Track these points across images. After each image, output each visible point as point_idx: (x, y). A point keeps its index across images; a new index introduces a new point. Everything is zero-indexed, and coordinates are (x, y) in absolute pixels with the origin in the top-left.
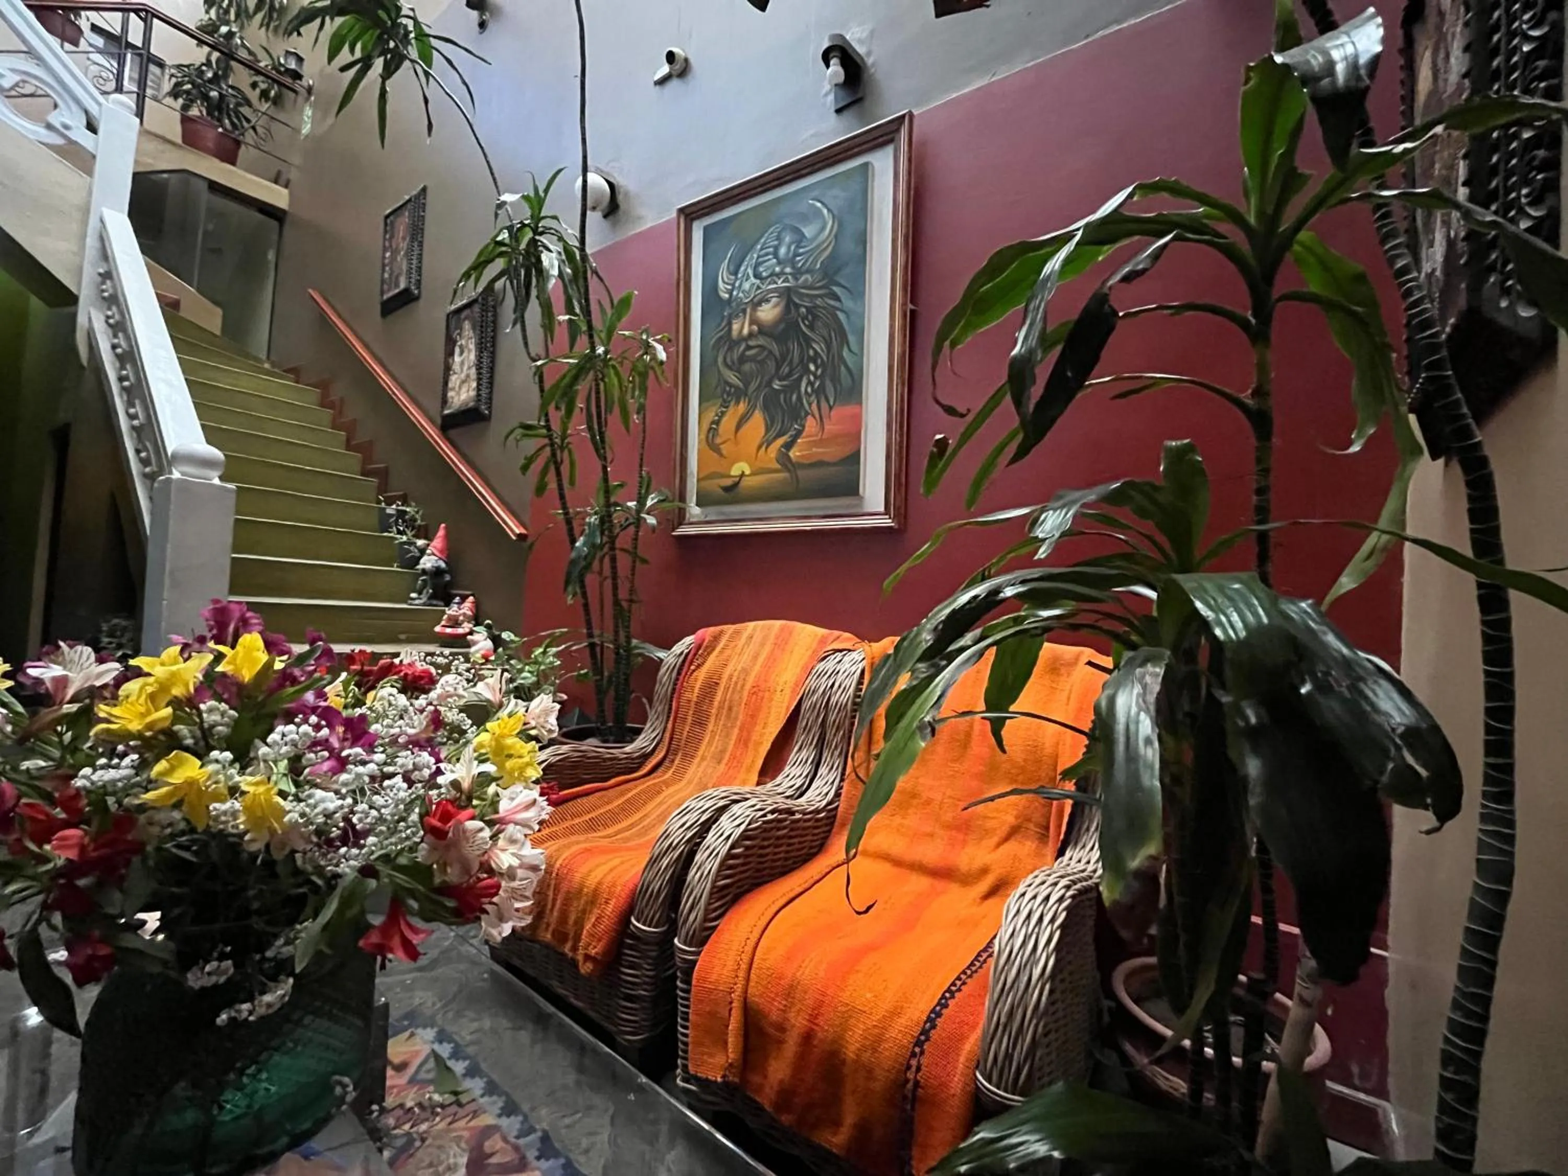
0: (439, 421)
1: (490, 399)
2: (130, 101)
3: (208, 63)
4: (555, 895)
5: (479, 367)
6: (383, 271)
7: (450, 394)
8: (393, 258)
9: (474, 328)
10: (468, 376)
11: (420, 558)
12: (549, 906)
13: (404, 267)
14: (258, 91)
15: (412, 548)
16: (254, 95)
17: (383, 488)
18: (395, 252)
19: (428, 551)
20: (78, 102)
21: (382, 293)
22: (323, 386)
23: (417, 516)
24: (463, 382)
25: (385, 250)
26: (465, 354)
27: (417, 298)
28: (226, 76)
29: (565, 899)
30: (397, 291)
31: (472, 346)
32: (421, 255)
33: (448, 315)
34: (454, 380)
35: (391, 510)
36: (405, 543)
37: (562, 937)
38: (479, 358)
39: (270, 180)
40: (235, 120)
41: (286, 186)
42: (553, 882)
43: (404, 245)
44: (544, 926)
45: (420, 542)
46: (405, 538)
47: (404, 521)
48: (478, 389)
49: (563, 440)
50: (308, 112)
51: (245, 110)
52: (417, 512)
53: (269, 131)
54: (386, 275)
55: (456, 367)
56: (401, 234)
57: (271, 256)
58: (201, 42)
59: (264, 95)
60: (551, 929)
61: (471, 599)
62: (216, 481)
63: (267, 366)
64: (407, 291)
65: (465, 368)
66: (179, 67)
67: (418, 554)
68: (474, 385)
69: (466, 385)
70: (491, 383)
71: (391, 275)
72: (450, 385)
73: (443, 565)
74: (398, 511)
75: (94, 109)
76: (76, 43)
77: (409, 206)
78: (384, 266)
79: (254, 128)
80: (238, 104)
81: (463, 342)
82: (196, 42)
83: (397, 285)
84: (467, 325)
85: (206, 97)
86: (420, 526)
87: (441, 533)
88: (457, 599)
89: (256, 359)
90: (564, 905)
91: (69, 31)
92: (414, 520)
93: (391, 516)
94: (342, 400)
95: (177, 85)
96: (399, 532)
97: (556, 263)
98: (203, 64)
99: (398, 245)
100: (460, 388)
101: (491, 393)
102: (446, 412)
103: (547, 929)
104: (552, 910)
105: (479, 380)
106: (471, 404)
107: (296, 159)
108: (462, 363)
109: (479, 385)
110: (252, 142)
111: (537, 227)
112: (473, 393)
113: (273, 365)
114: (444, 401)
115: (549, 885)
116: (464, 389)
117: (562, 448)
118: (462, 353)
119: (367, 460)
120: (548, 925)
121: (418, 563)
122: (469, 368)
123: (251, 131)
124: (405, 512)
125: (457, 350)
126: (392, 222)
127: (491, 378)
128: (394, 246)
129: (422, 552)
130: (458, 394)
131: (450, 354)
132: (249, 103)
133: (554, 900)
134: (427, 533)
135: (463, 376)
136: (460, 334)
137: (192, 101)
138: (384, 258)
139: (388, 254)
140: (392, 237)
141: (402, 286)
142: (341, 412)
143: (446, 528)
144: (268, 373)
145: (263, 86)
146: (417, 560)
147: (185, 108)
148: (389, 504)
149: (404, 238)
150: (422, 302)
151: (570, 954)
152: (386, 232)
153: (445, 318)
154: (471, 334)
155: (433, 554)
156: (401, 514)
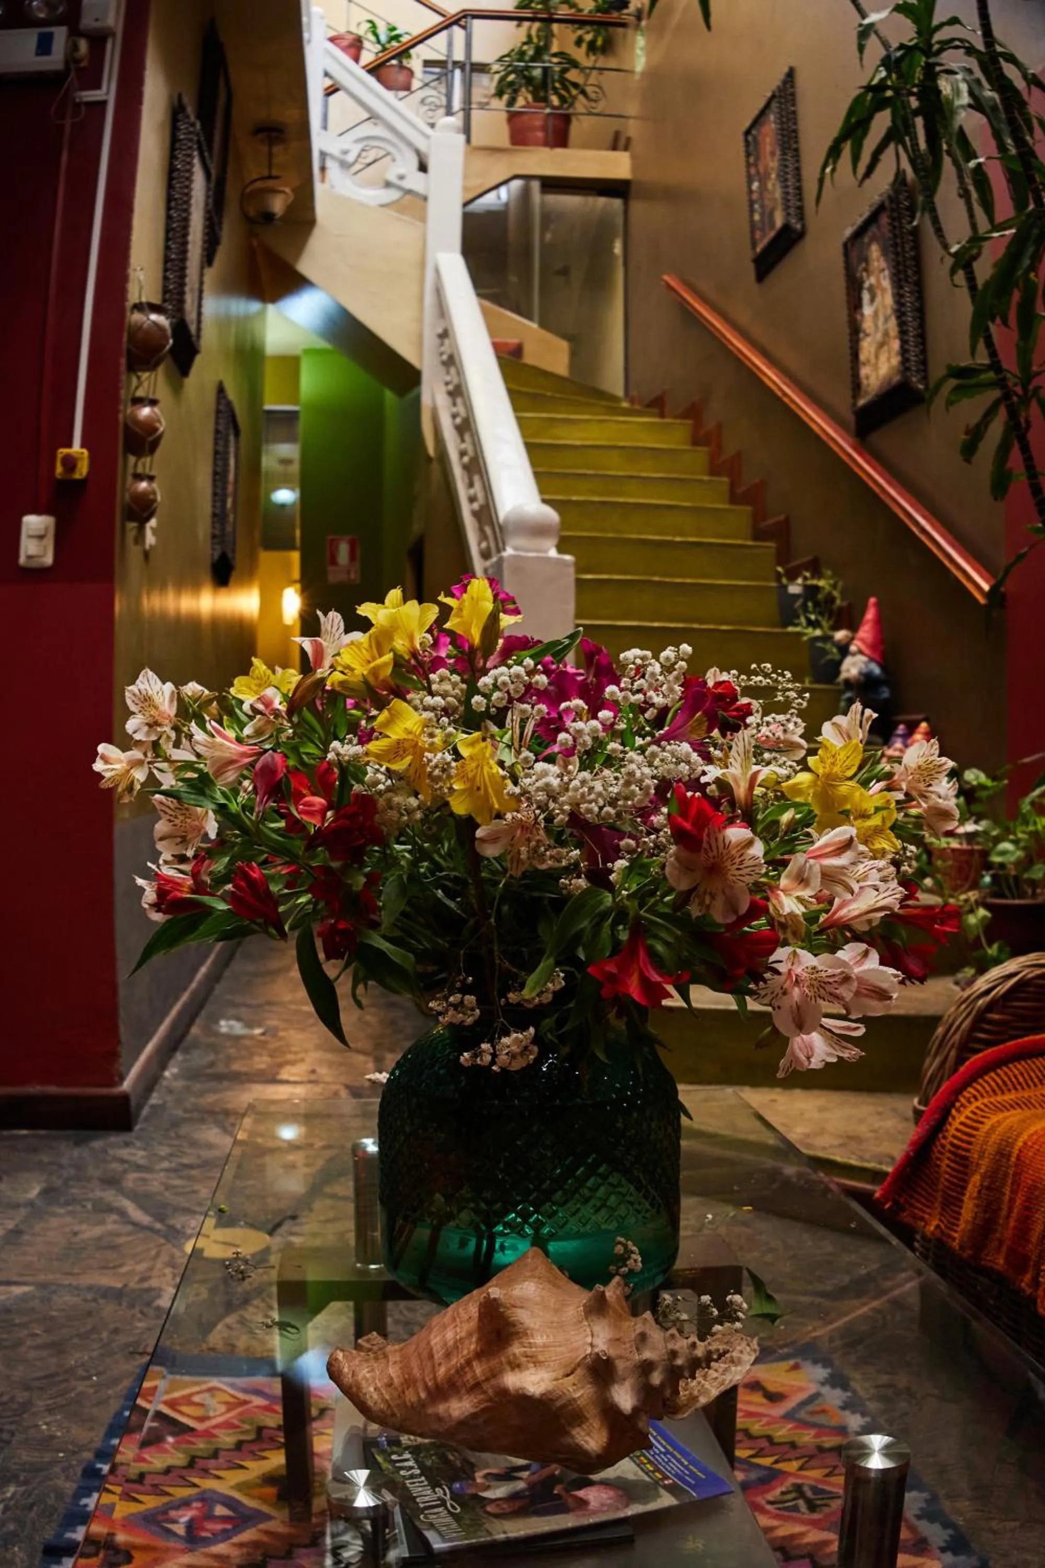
0: (851, 419)
1: (924, 362)
2: (456, 121)
3: (529, 41)
4: (1014, 1192)
5: (900, 314)
6: (752, 211)
7: (864, 371)
8: (763, 187)
9: (884, 253)
10: (886, 334)
11: (840, 663)
12: (1004, 1213)
13: (778, 194)
14: (584, 46)
15: (828, 646)
16: (579, 54)
17: (783, 557)
18: (763, 179)
19: (853, 648)
20: (409, 144)
21: (754, 244)
22: (693, 412)
23: (836, 594)
24: (881, 345)
25: (750, 182)
26: (878, 299)
27: (801, 235)
28: (547, 47)
29: (1028, 1200)
30: (772, 234)
31: (886, 283)
32: (798, 169)
33: (845, 245)
34: (867, 347)
35: (795, 589)
36: (817, 639)
37: (1019, 1261)
38: (899, 298)
39: (607, 149)
40: (563, 92)
41: (626, 149)
42: (1011, 1172)
43: (773, 164)
44: (996, 1243)
45: (840, 635)
46: (818, 632)
47: (816, 604)
48: (904, 351)
49: (1025, 388)
50: (641, 41)
51: (573, 75)
52: (834, 586)
53: (600, 87)
54: (757, 217)
55: (867, 325)
56: (768, 148)
57: (618, 248)
58: (520, 20)
59: (592, 47)
60: (1004, 1249)
61: (924, 725)
62: (553, 553)
63: (625, 405)
64: (786, 228)
65: (881, 319)
66: (500, 60)
67: (837, 657)
68: (896, 345)
69: (886, 348)
70: (922, 337)
71: (762, 215)
72: (863, 357)
73: (877, 670)
74: (806, 588)
75: (422, 145)
76: (407, 87)
77: (774, 105)
78: (751, 203)
79: (583, 92)
80: (564, 71)
81: (873, 280)
82: (515, 23)
83: (772, 224)
84: (875, 251)
85: (529, 80)
86: (840, 609)
87: (870, 615)
88: (901, 729)
89: (613, 398)
90: (1027, 1208)
91: (401, 78)
92: (830, 599)
93: (796, 597)
94: (719, 426)
95: (502, 80)
96: (810, 623)
97: (964, 87)
98: (524, 44)
99: (766, 167)
100: (877, 357)
101: (924, 352)
102: (861, 402)
103: (998, 1250)
104: (1008, 1217)
105: (903, 333)
106: (897, 379)
107: (632, 108)
108: (876, 314)
109: (904, 342)
110: (584, 111)
111: (930, 46)
112: (895, 360)
113: (632, 401)
114: (856, 386)
115: (1006, 1175)
116: (883, 357)
117: (1025, 401)
118: (872, 300)
119: (758, 516)
120: (1001, 1242)
121: (838, 673)
122: (886, 320)
123: (581, 97)
124: (817, 589)
125: (866, 296)
126: (755, 138)
127: (922, 325)
128: (761, 170)
129: (844, 650)
130: (876, 368)
131: (855, 305)
132: (575, 64)
133: (1012, 1200)
134: (849, 619)
135: (879, 336)
136: (866, 270)
137: (516, 91)
138: (751, 192)
139: (755, 186)
140: (757, 159)
141: (779, 221)
142: (719, 447)
143: (877, 605)
144: (626, 412)
145: (589, 37)
146: (836, 666)
147: (511, 102)
148: (792, 577)
149: (773, 154)
150: (808, 239)
151: (1029, 1291)
152: (748, 155)
153: (840, 250)
154: (883, 264)
155: (860, 652)
156: (811, 592)
